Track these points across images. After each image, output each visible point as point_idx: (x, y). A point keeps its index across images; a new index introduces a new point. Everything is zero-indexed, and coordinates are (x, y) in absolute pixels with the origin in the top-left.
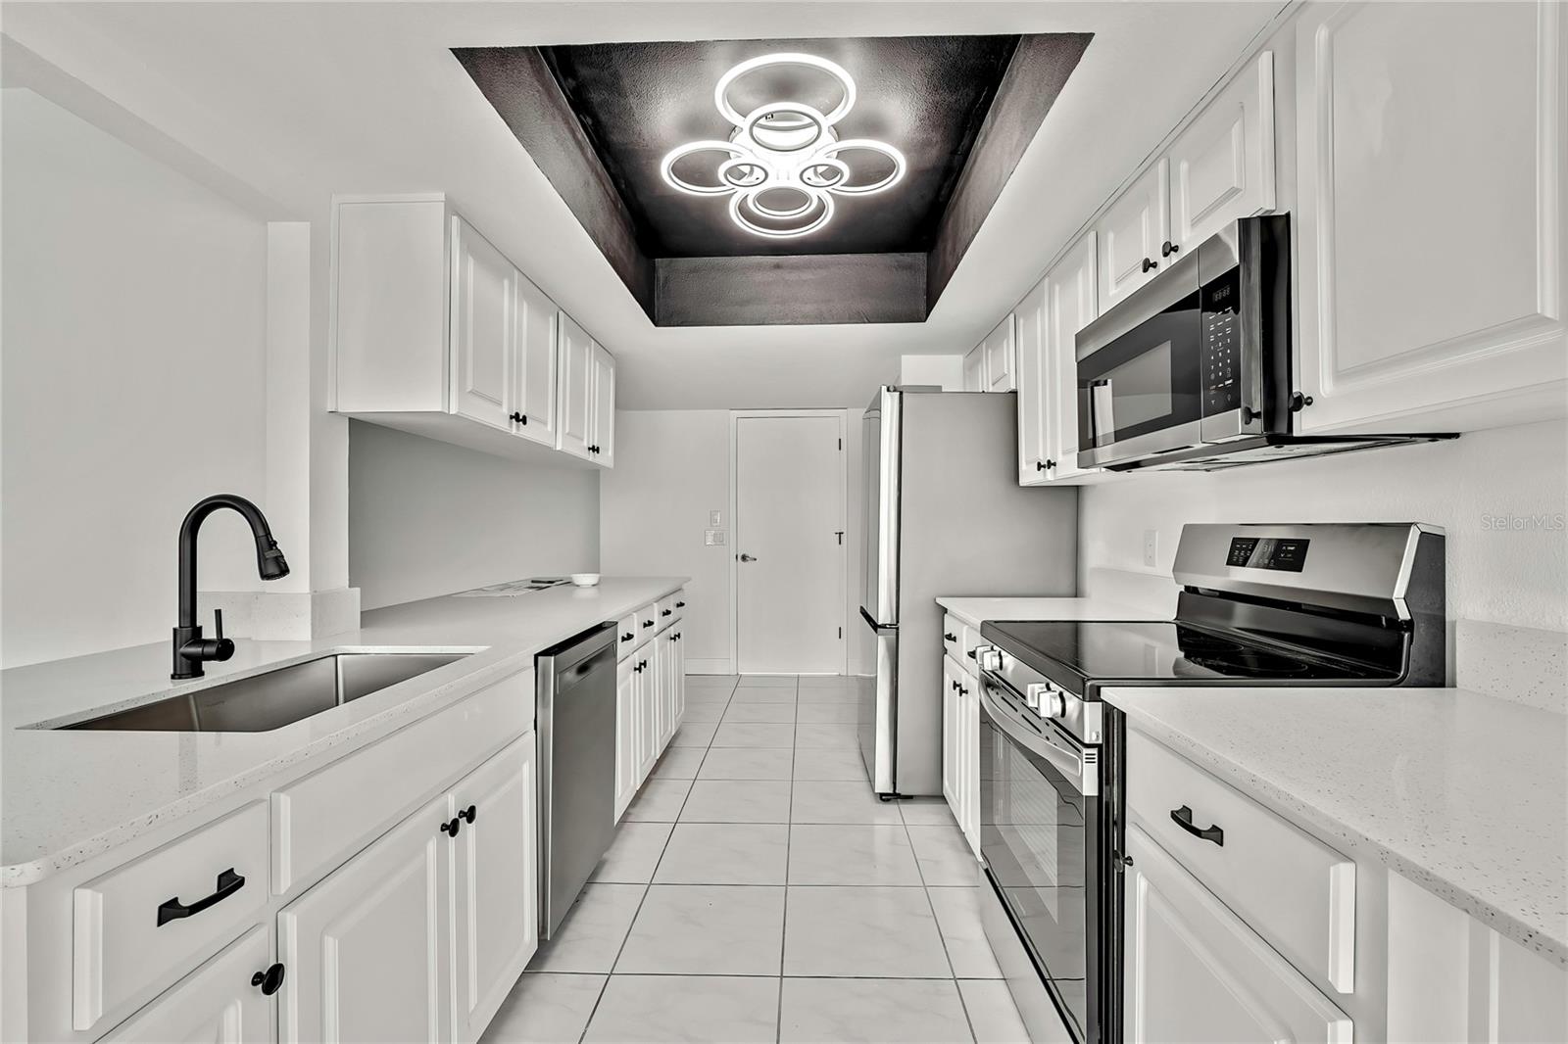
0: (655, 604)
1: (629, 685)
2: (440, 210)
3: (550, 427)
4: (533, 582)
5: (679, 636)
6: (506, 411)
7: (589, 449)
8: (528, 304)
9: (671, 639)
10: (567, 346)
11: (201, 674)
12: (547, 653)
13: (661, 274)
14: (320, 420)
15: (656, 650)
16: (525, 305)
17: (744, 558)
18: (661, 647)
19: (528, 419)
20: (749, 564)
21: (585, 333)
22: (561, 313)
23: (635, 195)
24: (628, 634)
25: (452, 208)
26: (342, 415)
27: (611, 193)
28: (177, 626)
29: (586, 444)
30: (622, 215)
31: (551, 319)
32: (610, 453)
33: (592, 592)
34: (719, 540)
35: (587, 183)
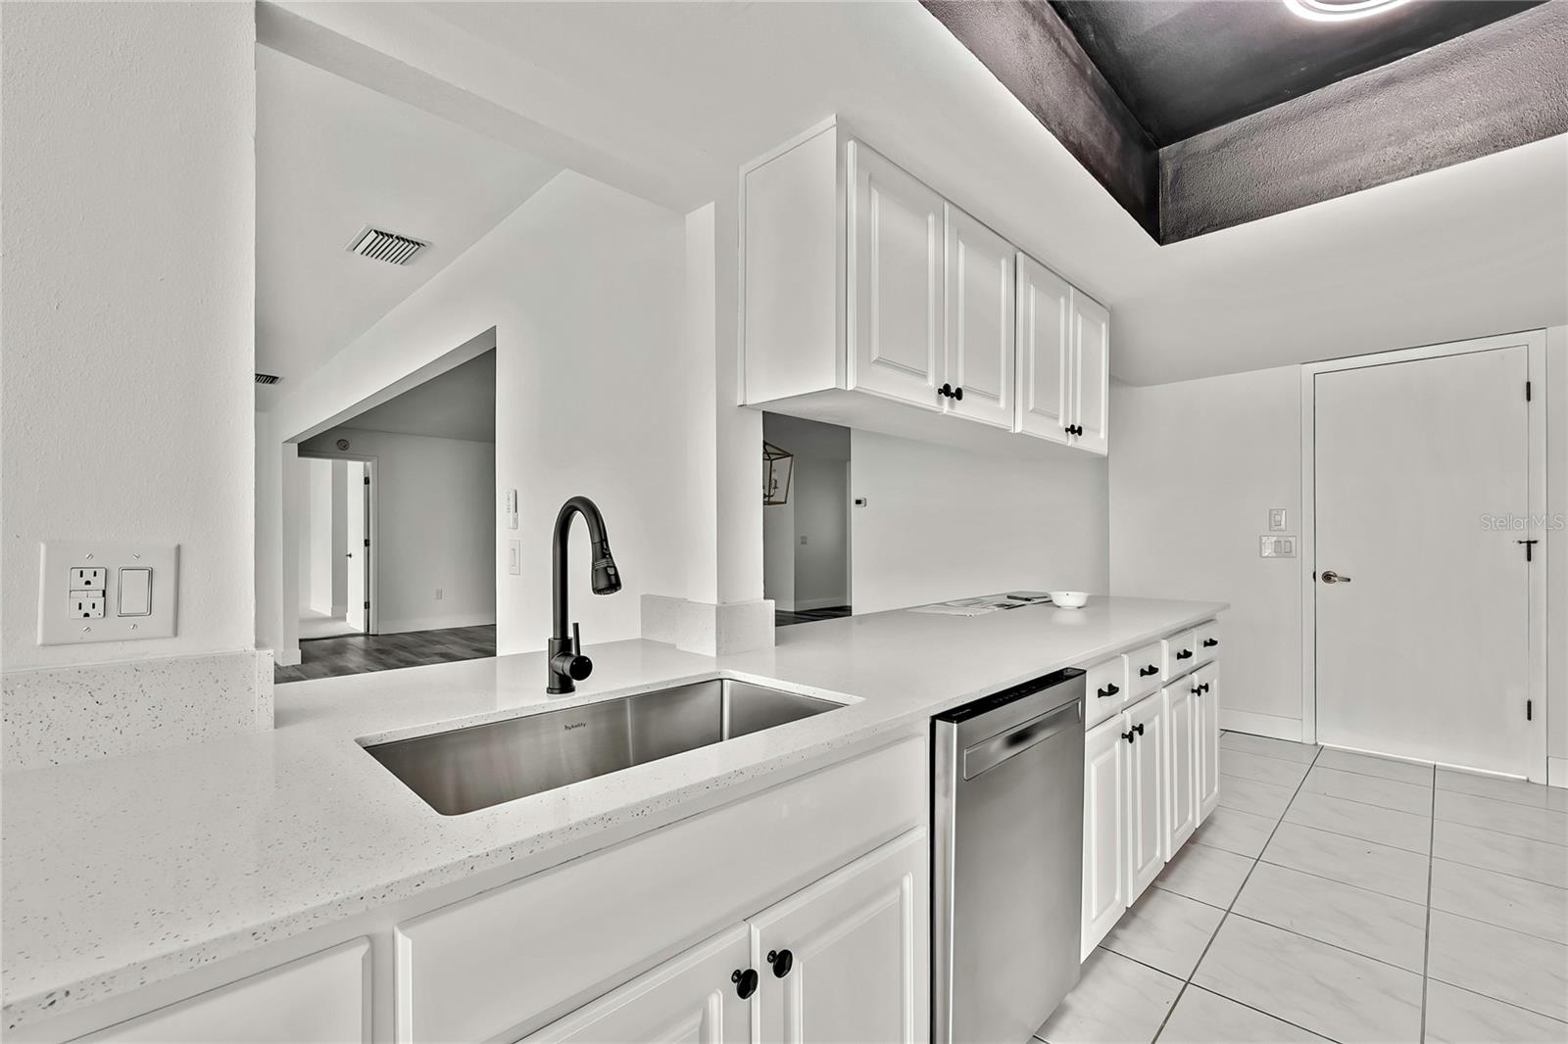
0: (1164, 642)
1: (1113, 759)
2: (832, 136)
3: (1002, 404)
4: (1009, 597)
5: (1206, 687)
6: (933, 384)
7: (1067, 430)
8: (964, 243)
9: (1193, 691)
10: (1030, 299)
11: (571, 690)
12: (948, 716)
13: (1168, 169)
14: (728, 415)
15: (1165, 710)
16: (962, 246)
17: (1327, 577)
18: (1174, 704)
19: (964, 393)
20: (1336, 586)
21: (1056, 278)
22: (1020, 255)
23: (1111, 45)
24: (1110, 686)
25: (846, 130)
26: (754, 408)
27: (1070, 50)
28: (552, 636)
29: (1062, 424)
30: (1094, 84)
31: (1003, 262)
32: (1103, 435)
33: (1077, 618)
34: (1284, 550)
35: (1024, 36)
